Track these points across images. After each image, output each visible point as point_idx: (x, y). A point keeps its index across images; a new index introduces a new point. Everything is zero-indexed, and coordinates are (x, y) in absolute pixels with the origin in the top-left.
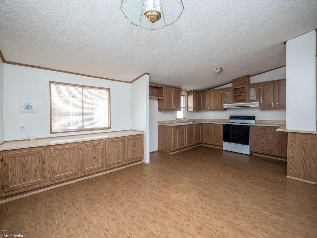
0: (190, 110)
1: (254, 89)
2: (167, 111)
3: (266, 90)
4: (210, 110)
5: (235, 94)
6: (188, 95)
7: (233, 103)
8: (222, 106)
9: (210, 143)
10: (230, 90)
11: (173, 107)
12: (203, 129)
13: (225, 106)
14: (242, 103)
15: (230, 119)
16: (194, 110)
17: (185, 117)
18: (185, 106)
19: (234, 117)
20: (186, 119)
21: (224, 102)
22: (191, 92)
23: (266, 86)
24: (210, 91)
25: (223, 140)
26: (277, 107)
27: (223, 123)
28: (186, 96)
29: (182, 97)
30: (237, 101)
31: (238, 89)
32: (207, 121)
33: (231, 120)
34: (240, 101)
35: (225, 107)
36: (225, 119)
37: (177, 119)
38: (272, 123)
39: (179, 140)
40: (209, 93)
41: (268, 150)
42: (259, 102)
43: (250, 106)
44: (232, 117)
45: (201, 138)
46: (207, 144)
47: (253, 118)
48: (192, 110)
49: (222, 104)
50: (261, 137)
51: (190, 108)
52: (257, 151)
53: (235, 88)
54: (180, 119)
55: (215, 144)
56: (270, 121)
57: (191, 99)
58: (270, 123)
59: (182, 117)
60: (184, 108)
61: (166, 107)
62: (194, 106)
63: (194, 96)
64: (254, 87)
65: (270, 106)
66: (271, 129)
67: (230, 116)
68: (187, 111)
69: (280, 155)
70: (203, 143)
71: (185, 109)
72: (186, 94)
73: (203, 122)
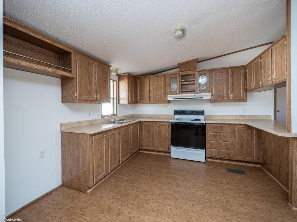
0: (122, 102)
1: (205, 76)
2: (82, 103)
3: (219, 78)
4: (150, 102)
5: (181, 82)
6: (119, 80)
7: (180, 94)
8: (166, 97)
9: (152, 148)
10: (176, 77)
11: (95, 95)
12: (143, 130)
13: (170, 97)
14: (191, 93)
15: (175, 114)
16: (129, 103)
17: (115, 113)
18: (115, 97)
19: (179, 112)
20: (116, 115)
21: (169, 92)
22: (125, 76)
23: (219, 74)
24: (150, 77)
25: (171, 144)
26: (231, 100)
27: (171, 121)
28: (116, 81)
29: (111, 83)
30: (185, 92)
31: (185, 76)
32: (145, 117)
33: (175, 116)
34: (189, 91)
35: (169, 99)
36: (167, 114)
37: (102, 117)
38: (221, 118)
39: (107, 158)
40: (148, 79)
41: (227, 153)
42: (210, 93)
43: (202, 98)
44: (177, 112)
45: (140, 142)
46: (147, 150)
47: (201, 113)
48: (126, 102)
49: (165, 95)
50: (218, 138)
51: (122, 99)
52: (213, 155)
53: (182, 74)
54: (108, 116)
55: (159, 150)
56: (219, 116)
57: (124, 86)
58: (219, 118)
59: (111, 113)
60: (113, 99)
61: (81, 94)
62: (128, 97)
63: (128, 82)
64: (205, 74)
65: (223, 98)
66: (229, 127)
67: (175, 111)
68: (119, 103)
69: (240, 158)
70: (143, 150)
71: (115, 100)
72: (116, 78)
73: (142, 120)
